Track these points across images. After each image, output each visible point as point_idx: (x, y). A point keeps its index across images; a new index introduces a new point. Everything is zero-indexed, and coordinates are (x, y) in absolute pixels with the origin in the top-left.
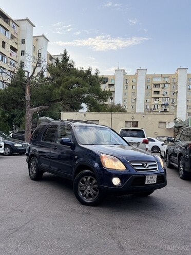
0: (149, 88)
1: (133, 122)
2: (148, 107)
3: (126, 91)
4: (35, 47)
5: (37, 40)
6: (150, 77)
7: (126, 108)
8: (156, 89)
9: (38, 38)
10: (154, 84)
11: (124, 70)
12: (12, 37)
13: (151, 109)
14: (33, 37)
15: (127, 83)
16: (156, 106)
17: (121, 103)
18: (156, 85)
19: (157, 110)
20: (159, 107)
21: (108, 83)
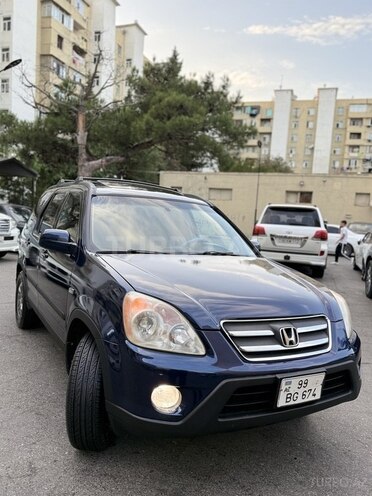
0: (340, 126)
1: (302, 193)
2: (337, 165)
3: (295, 131)
4: (120, 47)
5: (124, 33)
6: (344, 105)
7: (292, 165)
8: (356, 129)
9: (126, 29)
10: (352, 119)
11: (292, 91)
12: (77, 27)
13: (342, 169)
14: (117, 27)
15: (296, 117)
16: (353, 162)
17: (283, 155)
18: (355, 121)
19: (354, 171)
20: (359, 164)
21: (259, 117)
